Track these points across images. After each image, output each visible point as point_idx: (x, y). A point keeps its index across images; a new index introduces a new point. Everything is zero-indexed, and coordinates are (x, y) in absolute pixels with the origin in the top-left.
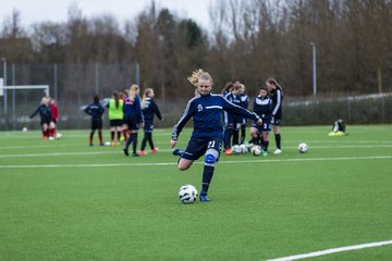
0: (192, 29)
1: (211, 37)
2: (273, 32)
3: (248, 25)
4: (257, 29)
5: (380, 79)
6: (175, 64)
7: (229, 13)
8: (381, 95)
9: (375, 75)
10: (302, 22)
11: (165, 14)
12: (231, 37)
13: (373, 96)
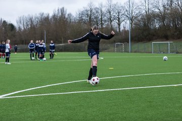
0: (12, 26)
1: (17, 28)
2: (34, 27)
3: (27, 25)
4: (30, 26)
5: (62, 40)
6: (7, 35)
7: (22, 22)
8: (63, 44)
9: (61, 39)
10: (42, 25)
11: (4, 22)
12: (23, 28)
13: (61, 44)
